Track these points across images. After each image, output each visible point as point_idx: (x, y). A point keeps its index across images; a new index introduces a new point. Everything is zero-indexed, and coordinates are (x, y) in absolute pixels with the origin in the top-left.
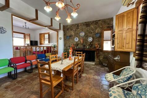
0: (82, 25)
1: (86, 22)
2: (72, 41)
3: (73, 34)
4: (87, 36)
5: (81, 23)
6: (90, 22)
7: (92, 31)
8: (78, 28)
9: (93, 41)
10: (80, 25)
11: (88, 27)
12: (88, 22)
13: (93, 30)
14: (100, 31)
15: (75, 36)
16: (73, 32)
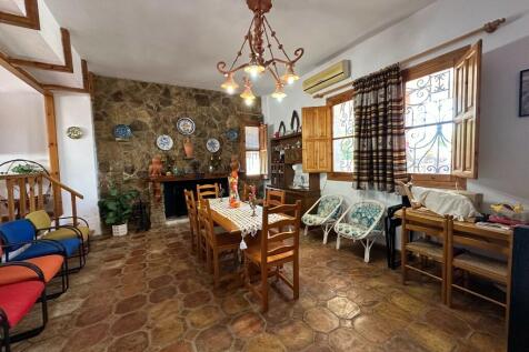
0: (183, 94)
1: (196, 90)
2: (144, 149)
3: (147, 120)
4: (201, 134)
5: (178, 88)
6: (210, 92)
7: (217, 122)
8: (170, 103)
9: (220, 149)
10: (173, 91)
11: (205, 108)
12: (203, 91)
13: (218, 119)
14: (236, 124)
15: (156, 128)
16: (144, 112)
